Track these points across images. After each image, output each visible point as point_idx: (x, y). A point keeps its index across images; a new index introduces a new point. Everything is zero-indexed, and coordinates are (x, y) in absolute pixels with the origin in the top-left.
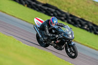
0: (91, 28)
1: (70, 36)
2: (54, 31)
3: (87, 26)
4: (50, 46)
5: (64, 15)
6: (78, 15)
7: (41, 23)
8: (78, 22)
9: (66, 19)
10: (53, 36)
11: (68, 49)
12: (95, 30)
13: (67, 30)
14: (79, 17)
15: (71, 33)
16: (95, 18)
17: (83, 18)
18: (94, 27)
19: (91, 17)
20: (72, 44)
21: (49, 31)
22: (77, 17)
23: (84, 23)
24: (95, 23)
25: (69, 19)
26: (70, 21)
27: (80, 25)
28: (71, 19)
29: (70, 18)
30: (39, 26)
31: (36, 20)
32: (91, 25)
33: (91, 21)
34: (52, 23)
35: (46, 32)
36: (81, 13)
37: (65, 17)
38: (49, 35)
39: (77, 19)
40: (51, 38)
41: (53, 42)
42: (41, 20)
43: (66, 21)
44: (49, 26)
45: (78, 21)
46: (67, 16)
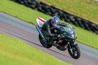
0: (61, 15)
1: (73, 36)
2: (56, 31)
3: (57, 13)
4: (53, 46)
5: (34, 3)
6: (49, 2)
7: (43, 23)
8: (49, 10)
9: (36, 7)
10: (55, 36)
11: (71, 50)
12: (66, 17)
13: (70, 30)
14: (49, 4)
15: (74, 33)
16: (66, 5)
17: (54, 6)
18: (65, 15)
19: (62, 5)
20: (75, 44)
21: (51, 31)
22: (47, 5)
23: (54, 10)
24: (65, 11)
25: (39, 6)
26: (40, 8)
27: (50, 13)
28: (42, 7)
29: (41, 5)
30: (41, 27)
31: (38, 20)
32: (61, 13)
33: (61, 9)
34: (54, 22)
35: (48, 32)
36: (51, 1)
37: (36, 5)
38: (51, 35)
39: (48, 7)
40: (54, 38)
41: (55, 42)
42: (43, 20)
43: (36, 9)
44: (51, 26)
45: (49, 8)
46: (37, 3)
